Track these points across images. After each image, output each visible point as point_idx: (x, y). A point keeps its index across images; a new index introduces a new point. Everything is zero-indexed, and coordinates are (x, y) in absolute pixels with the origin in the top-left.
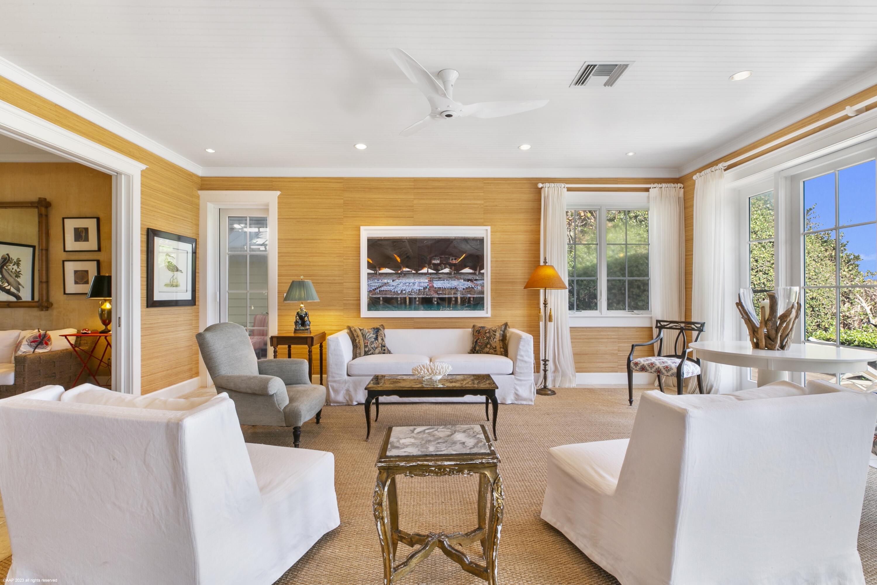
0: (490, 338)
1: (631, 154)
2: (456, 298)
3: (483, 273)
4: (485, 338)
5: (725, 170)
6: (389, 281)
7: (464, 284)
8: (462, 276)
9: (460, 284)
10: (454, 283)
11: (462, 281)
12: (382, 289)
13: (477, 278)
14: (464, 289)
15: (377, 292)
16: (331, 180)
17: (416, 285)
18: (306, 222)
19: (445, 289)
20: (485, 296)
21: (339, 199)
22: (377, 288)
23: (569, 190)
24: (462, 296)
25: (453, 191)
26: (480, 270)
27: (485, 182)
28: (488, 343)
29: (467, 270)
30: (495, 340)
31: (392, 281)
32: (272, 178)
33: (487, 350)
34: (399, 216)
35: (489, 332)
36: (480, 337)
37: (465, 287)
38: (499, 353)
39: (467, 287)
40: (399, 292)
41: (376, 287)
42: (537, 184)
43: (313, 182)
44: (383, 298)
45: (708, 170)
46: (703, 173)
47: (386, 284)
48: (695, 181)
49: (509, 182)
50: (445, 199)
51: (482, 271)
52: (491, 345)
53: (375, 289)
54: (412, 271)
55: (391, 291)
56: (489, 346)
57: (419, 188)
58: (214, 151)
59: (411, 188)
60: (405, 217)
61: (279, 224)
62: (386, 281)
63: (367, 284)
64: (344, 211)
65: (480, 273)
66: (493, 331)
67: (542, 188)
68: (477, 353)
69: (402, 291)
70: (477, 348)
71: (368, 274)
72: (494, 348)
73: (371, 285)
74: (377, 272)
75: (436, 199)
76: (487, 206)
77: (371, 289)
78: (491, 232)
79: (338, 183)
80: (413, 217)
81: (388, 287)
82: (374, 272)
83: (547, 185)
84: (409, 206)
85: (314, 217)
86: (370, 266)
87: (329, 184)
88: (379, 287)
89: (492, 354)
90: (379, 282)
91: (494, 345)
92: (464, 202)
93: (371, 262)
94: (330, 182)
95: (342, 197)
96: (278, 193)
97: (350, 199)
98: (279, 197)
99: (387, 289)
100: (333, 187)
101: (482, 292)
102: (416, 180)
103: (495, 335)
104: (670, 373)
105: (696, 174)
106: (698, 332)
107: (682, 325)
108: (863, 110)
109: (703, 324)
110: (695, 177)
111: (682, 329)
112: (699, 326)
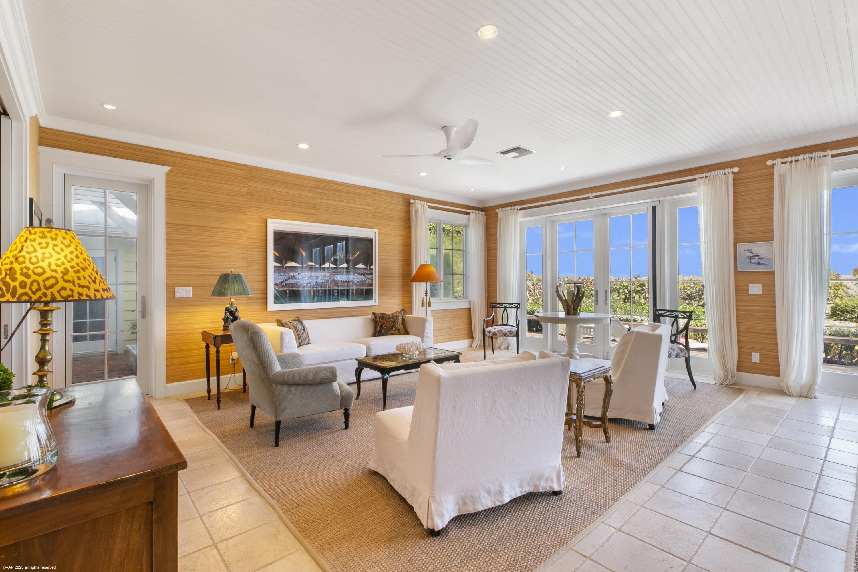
0: (395, 322)
1: (472, 190)
2: (353, 290)
3: (372, 269)
4: (390, 323)
5: (520, 210)
6: (295, 275)
7: (359, 278)
8: (357, 271)
9: (355, 278)
10: (351, 277)
11: (357, 275)
12: (289, 282)
13: (368, 273)
14: (358, 282)
15: (284, 285)
16: (232, 165)
17: (320, 278)
18: (204, 207)
19: (344, 282)
20: (374, 288)
21: (242, 187)
22: (284, 281)
23: (429, 207)
24: (357, 288)
25: (349, 196)
26: (370, 266)
27: (372, 191)
28: (393, 326)
29: (361, 266)
30: (399, 323)
31: (297, 274)
32: (157, 149)
33: (393, 332)
34: (303, 212)
35: (393, 317)
36: (385, 322)
37: (359, 281)
38: (402, 333)
39: (361, 280)
40: (305, 285)
41: (282, 280)
42: (409, 199)
43: (212, 164)
44: (289, 291)
45: (509, 208)
46: (504, 209)
47: (292, 277)
48: (498, 213)
49: (389, 194)
50: (343, 202)
51: (371, 267)
52: (396, 328)
53: (282, 282)
54: (316, 265)
55: (297, 284)
56: (394, 329)
57: (321, 188)
58: (115, 108)
59: (314, 187)
60: (309, 214)
61: (167, 206)
62: (292, 274)
63: (273, 277)
64: (247, 201)
65: (370, 268)
66: (396, 316)
67: (413, 203)
68: (382, 335)
69: (307, 284)
70: (383, 331)
71: (275, 267)
72: (398, 330)
73: (277, 278)
74: (283, 266)
75: (335, 200)
76: (374, 212)
77: (278, 282)
78: (379, 234)
79: (241, 169)
80: (316, 215)
81: (294, 280)
82: (280, 265)
83: (417, 201)
84: (313, 204)
85: (213, 202)
86: (277, 259)
87: (231, 169)
88: (285, 280)
89: (396, 334)
90: (286, 275)
91: (398, 328)
92: (357, 206)
93: (278, 255)
94: (231, 167)
95: (246, 186)
96: (167, 169)
97: (254, 188)
98: (167, 174)
99: (293, 282)
100: (236, 174)
101: (371, 285)
102: (319, 181)
103: (398, 319)
104: (512, 335)
105: (499, 209)
106: (516, 309)
107: (505, 305)
108: (596, 197)
109: (519, 304)
110: (498, 210)
111: (505, 308)
112: (516, 305)
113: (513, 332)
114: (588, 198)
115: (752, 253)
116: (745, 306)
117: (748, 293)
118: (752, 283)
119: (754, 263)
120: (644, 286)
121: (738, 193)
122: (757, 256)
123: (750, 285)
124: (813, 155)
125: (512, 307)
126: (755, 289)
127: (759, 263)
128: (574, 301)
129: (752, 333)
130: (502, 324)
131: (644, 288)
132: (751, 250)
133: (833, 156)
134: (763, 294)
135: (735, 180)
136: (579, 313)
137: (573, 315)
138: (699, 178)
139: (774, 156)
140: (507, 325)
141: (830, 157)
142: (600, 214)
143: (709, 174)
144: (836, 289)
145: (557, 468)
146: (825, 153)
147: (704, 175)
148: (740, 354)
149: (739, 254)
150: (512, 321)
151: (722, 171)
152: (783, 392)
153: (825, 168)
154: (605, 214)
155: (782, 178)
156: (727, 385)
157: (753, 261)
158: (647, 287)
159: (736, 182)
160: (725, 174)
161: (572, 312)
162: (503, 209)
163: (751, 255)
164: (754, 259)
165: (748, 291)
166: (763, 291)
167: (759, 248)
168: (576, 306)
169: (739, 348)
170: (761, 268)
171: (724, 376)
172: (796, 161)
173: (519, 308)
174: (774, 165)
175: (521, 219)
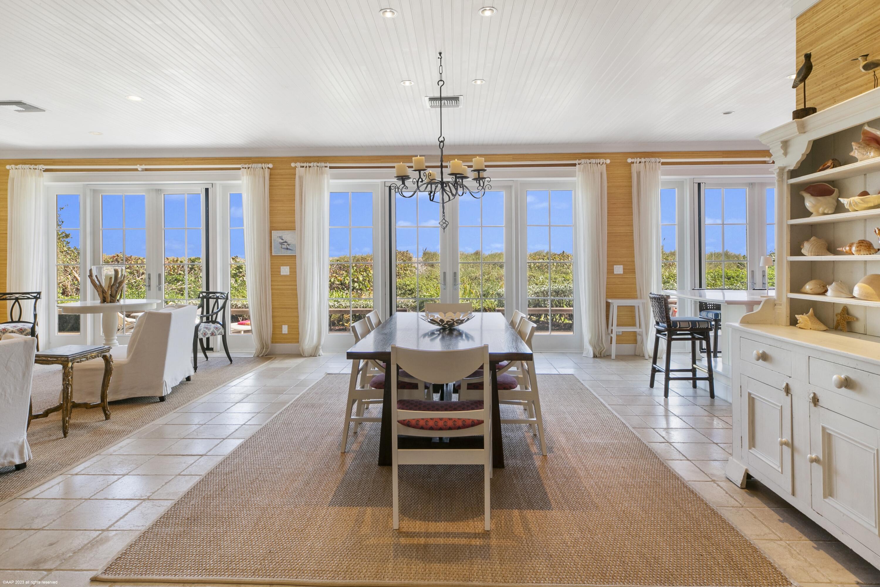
5: (44, 171)
45: (27, 166)
46: (19, 166)
48: (8, 170)
104: (25, 333)
105: (10, 164)
106: (34, 300)
107: (17, 296)
108: (146, 170)
109: (39, 293)
110: (8, 167)
111: (17, 299)
112: (35, 295)
113: (25, 330)
114: (136, 170)
115: (282, 240)
116: (278, 285)
117: (280, 274)
118: (282, 266)
119: (284, 248)
120: (241, 268)
121: (273, 186)
122: (286, 242)
123: (282, 267)
124: (319, 165)
125: (29, 298)
126: (285, 271)
127: (287, 249)
128: (111, 287)
129: (283, 308)
130: (10, 321)
131: (241, 270)
132: (282, 237)
133: (331, 168)
134: (290, 274)
135: (271, 175)
136: (118, 301)
137: (111, 302)
138: (243, 168)
139: (296, 159)
140: (19, 321)
141: (328, 168)
142: (152, 190)
143: (250, 166)
144: (405, 270)
145: (20, 443)
146: (326, 165)
147: (246, 166)
148: (274, 327)
149: (274, 240)
150: (28, 316)
151: (260, 165)
152: (299, 355)
153: (326, 175)
154: (159, 190)
155: (301, 178)
156: (263, 356)
157: (283, 246)
158: (244, 269)
159: (272, 176)
160: (262, 168)
161: (109, 299)
162: (17, 167)
163: (282, 241)
164: (284, 245)
165: (280, 272)
166: (290, 272)
167: (288, 236)
168: (115, 292)
169: (274, 322)
170: (289, 253)
171: (260, 349)
172: (310, 167)
173: (39, 298)
174: (296, 167)
175: (45, 183)
